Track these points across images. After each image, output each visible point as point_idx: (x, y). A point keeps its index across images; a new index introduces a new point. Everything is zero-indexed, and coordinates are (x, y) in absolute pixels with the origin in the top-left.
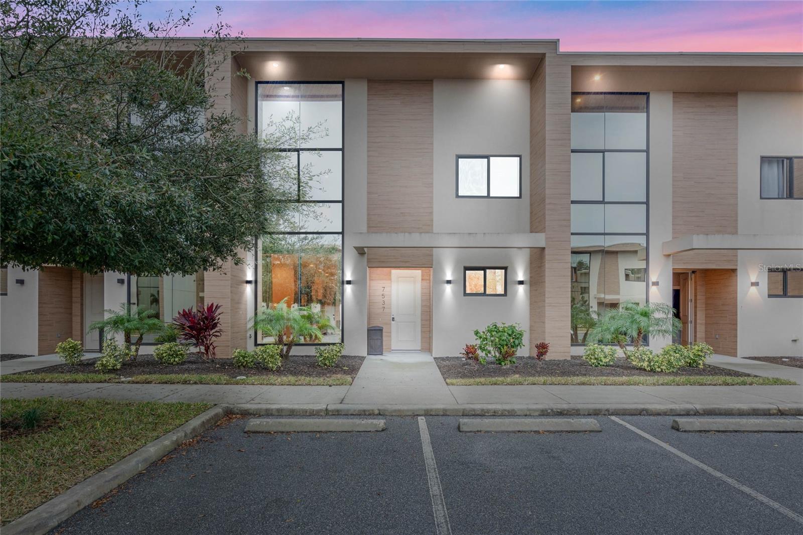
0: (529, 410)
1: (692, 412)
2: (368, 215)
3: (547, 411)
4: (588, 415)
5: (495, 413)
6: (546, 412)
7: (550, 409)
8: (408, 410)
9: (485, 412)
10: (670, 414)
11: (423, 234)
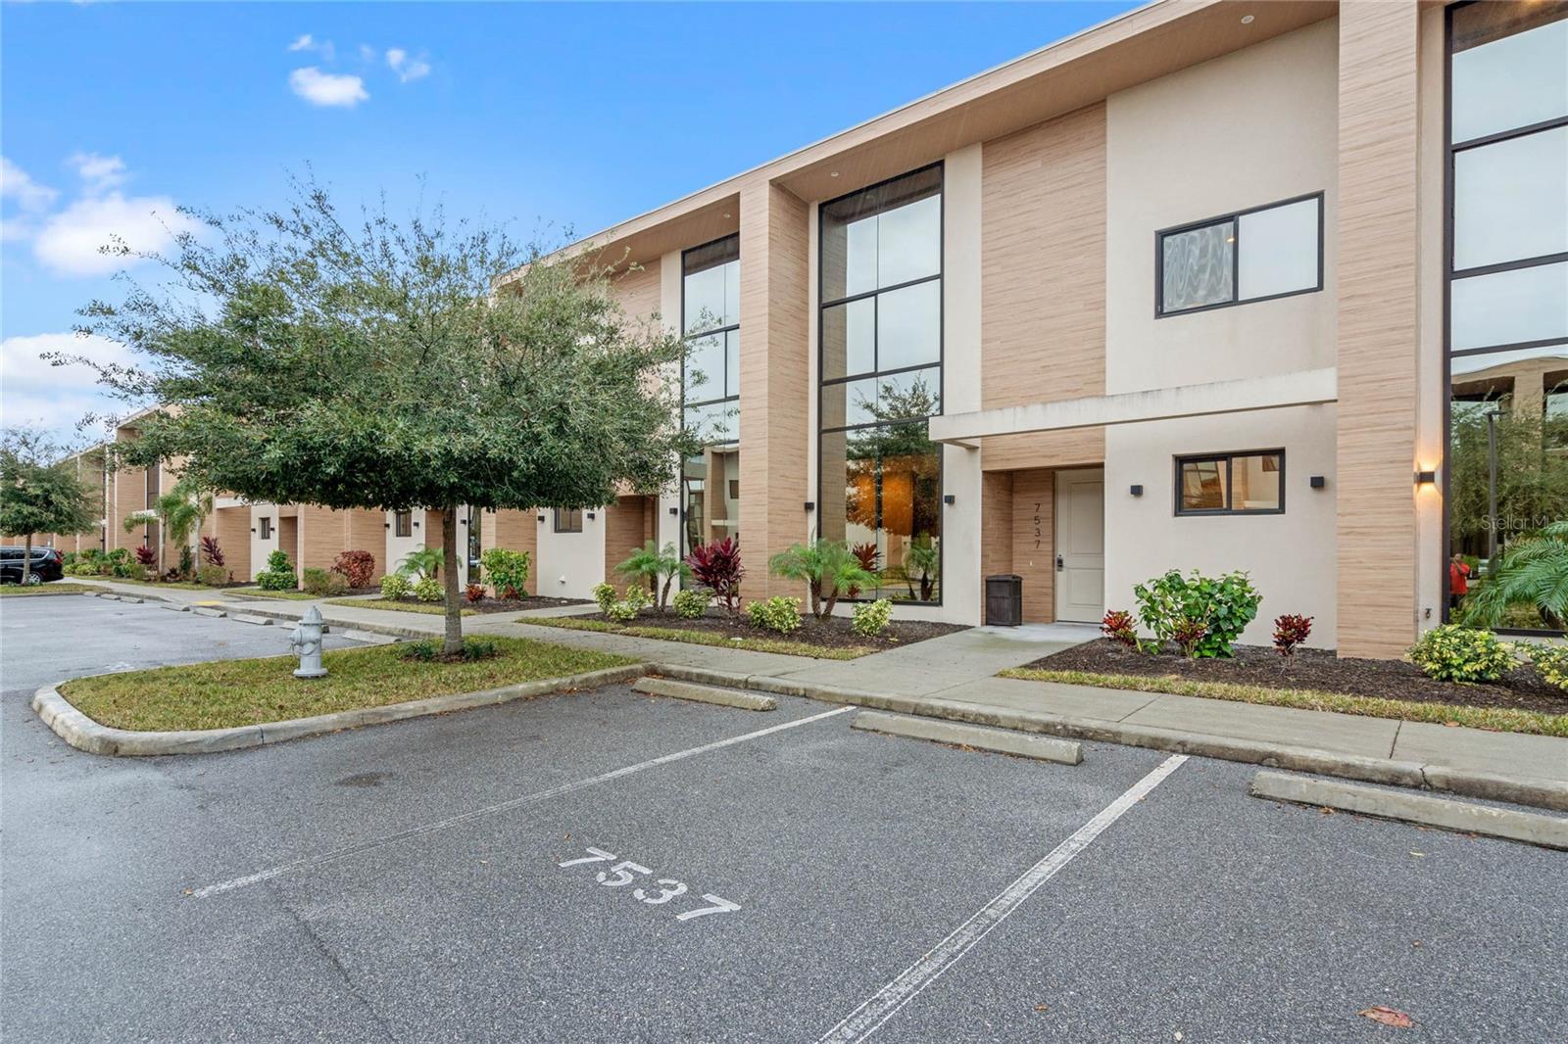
0: (1023, 720)
1: (1408, 780)
2: (983, 379)
3: (1055, 726)
4: (1137, 746)
5: (963, 716)
6: (1052, 729)
7: (1061, 724)
8: (840, 695)
9: (948, 714)
10: (1341, 774)
11: (1049, 406)
